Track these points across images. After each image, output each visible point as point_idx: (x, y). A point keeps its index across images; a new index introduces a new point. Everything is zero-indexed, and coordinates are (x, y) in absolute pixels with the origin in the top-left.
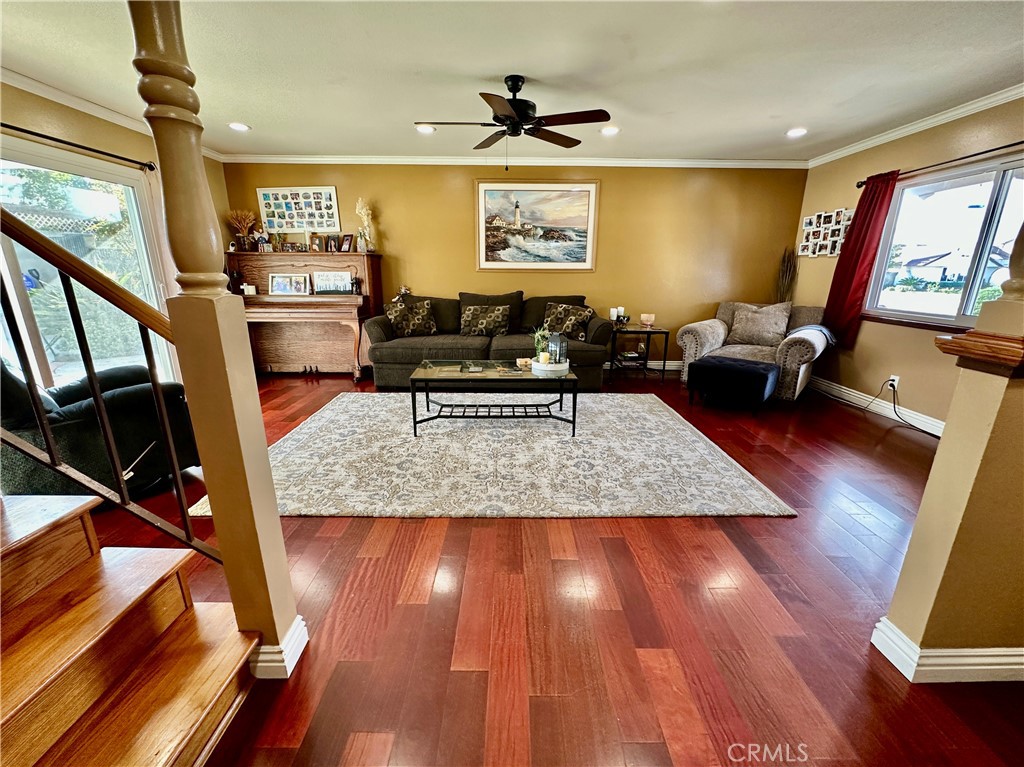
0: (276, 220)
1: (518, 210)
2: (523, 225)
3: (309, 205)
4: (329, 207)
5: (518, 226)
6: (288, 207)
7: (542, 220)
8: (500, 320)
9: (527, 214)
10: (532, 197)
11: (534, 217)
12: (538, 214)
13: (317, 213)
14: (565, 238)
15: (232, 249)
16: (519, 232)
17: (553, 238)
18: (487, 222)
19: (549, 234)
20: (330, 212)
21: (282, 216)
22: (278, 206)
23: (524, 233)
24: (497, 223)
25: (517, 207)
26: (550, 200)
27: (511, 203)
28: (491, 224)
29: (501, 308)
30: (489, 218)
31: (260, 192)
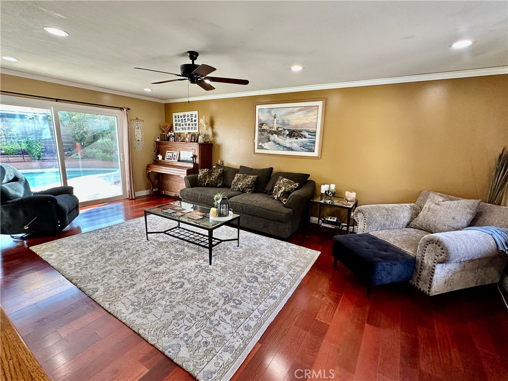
0: (178, 127)
1: (275, 119)
2: (277, 129)
3: (188, 120)
4: (195, 121)
5: (275, 129)
6: (182, 122)
7: (288, 125)
8: (249, 184)
9: (280, 122)
10: (284, 111)
11: (284, 124)
12: (287, 122)
13: (191, 123)
14: (302, 136)
15: (158, 140)
16: (275, 133)
17: (294, 136)
18: (259, 127)
19: (292, 134)
20: (195, 123)
21: (180, 125)
22: (179, 121)
23: (278, 133)
24: (264, 127)
25: (275, 117)
26: (294, 113)
27: (272, 116)
28: (261, 127)
29: (252, 177)
30: (260, 124)
31: (174, 115)
